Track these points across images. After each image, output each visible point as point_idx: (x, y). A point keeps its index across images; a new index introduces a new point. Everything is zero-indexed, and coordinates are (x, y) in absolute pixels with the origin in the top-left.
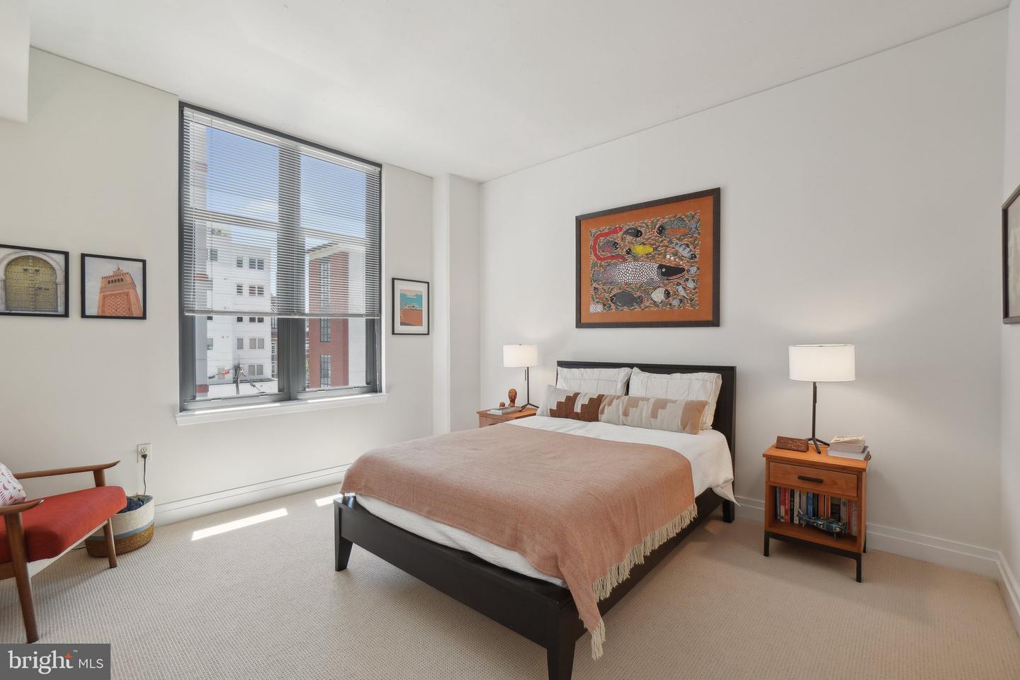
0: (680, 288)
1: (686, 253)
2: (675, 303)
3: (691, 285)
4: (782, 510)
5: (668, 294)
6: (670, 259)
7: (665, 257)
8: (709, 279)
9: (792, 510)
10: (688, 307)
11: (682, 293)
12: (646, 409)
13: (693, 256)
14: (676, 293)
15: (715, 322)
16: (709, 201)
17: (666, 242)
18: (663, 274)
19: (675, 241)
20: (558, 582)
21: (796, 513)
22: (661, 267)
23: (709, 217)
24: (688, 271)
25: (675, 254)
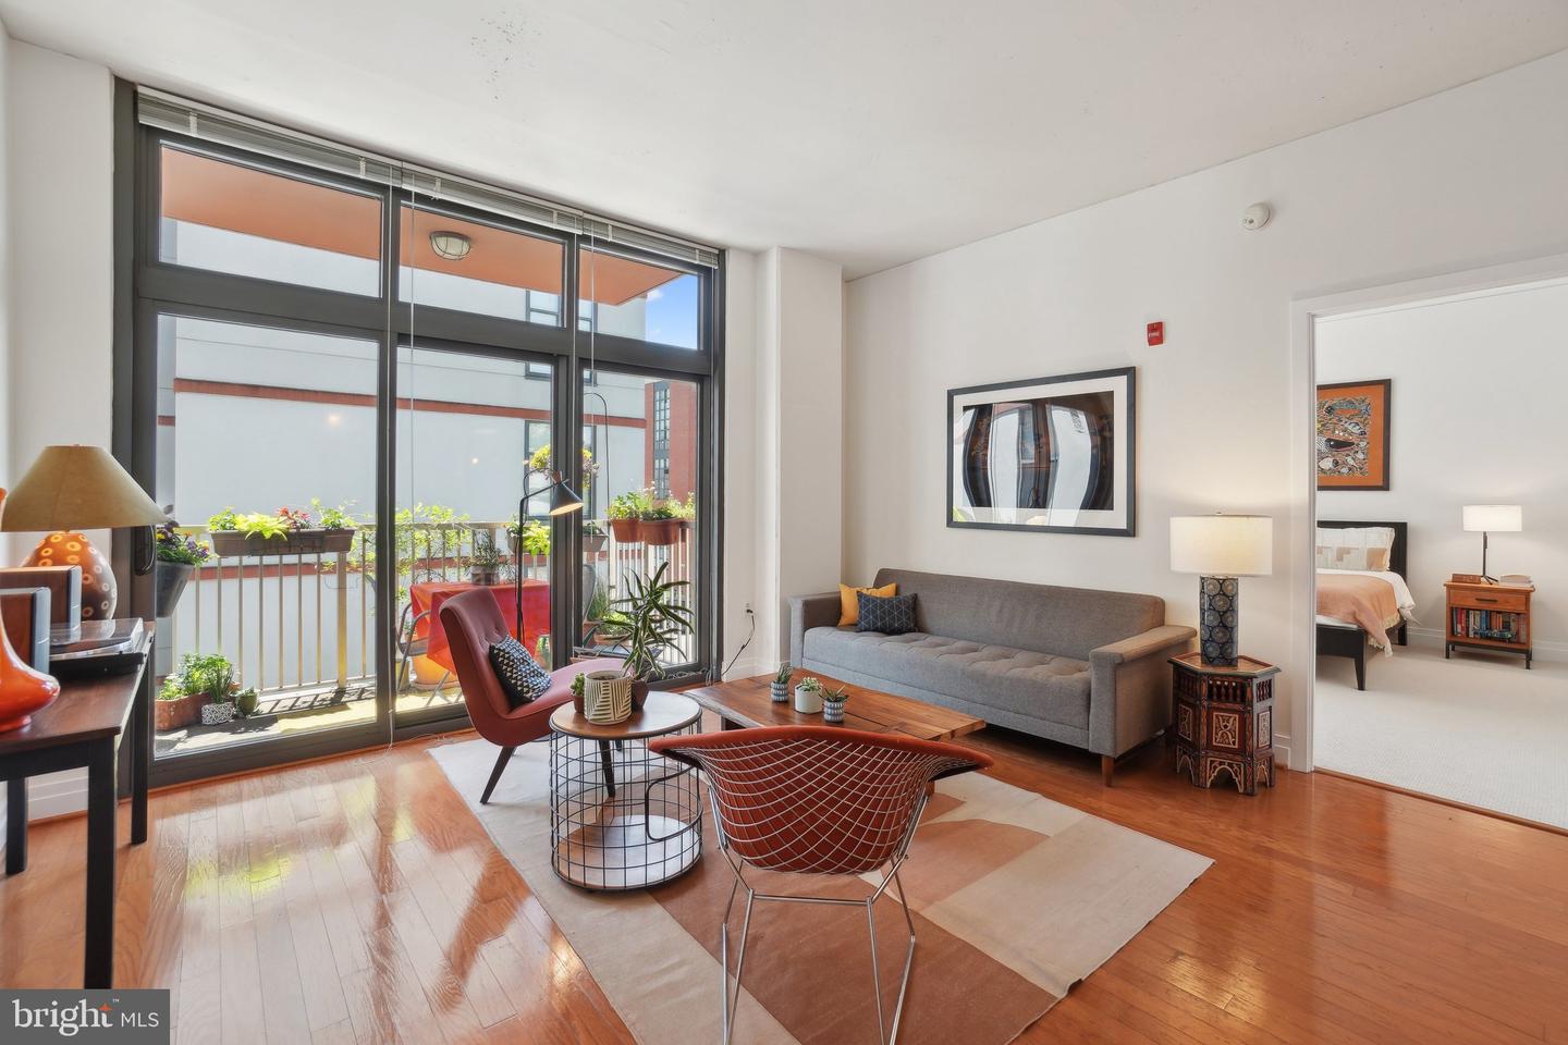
0: (1349, 459)
1: (1356, 430)
2: (1345, 470)
3: (1360, 456)
4: (1459, 628)
5: (1336, 463)
6: (1339, 435)
7: (1334, 432)
8: (1380, 453)
9: (1468, 628)
10: (1358, 474)
11: (1351, 462)
12: (1331, 556)
13: (1363, 433)
14: (1345, 463)
15: (1385, 487)
16: (1381, 388)
17: (1334, 421)
18: (1331, 446)
19: (1344, 420)
20: (1355, 627)
21: (1470, 629)
22: (1329, 440)
23: (1380, 402)
24: (1358, 445)
25: (1345, 431)
